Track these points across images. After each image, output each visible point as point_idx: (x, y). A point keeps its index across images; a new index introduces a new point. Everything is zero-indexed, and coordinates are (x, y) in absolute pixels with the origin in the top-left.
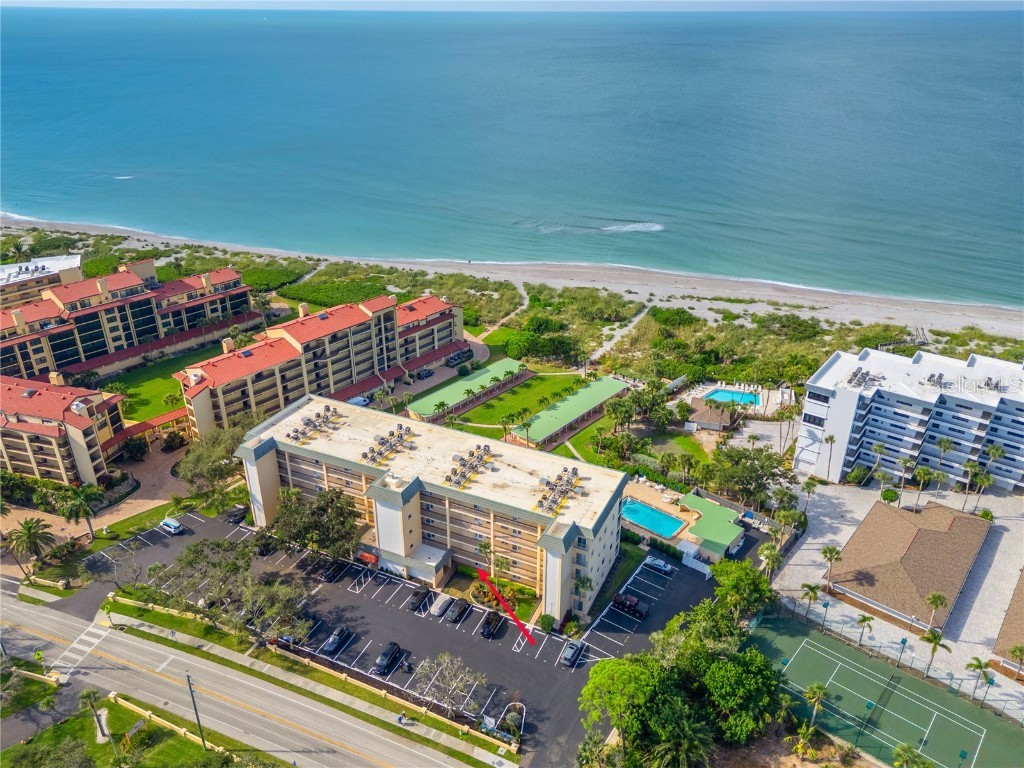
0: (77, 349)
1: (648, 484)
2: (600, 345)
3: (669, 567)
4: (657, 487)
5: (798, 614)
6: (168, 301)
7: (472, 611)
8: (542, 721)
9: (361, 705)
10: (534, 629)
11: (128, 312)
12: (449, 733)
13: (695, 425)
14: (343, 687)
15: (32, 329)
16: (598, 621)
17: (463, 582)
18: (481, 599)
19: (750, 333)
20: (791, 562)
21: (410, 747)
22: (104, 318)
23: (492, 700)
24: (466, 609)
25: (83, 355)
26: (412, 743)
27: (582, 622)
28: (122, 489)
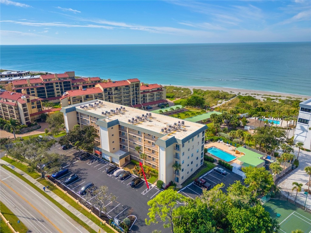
0: (45, 94)
1: (224, 143)
2: (216, 104)
3: (225, 172)
4: (227, 144)
5: (291, 200)
6: (76, 84)
7: (131, 176)
8: (142, 226)
9: (66, 205)
10: (155, 187)
11: (63, 85)
12: (96, 223)
13: (249, 127)
14: (63, 197)
15: (32, 85)
16: (185, 188)
17: (132, 166)
18: (136, 173)
19: (278, 104)
20: (289, 178)
21: (76, 226)
22: (55, 85)
23: (123, 212)
24: (128, 176)
25: (47, 96)
26: (77, 224)
27: (177, 187)
28: (34, 127)
